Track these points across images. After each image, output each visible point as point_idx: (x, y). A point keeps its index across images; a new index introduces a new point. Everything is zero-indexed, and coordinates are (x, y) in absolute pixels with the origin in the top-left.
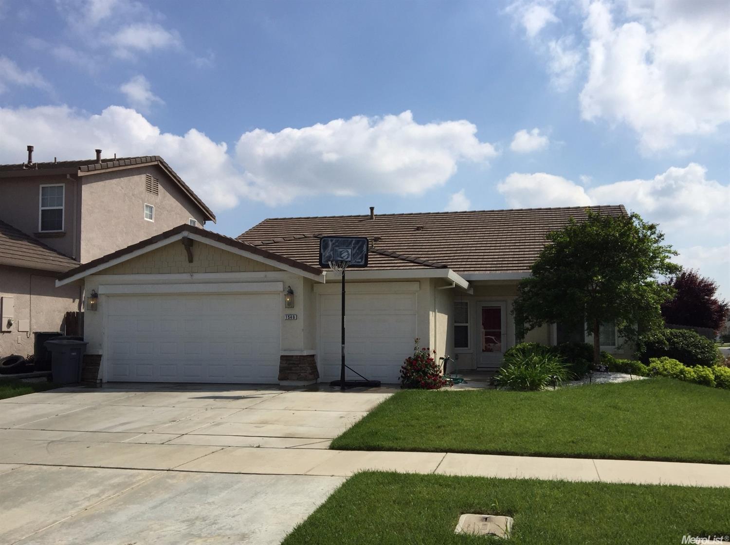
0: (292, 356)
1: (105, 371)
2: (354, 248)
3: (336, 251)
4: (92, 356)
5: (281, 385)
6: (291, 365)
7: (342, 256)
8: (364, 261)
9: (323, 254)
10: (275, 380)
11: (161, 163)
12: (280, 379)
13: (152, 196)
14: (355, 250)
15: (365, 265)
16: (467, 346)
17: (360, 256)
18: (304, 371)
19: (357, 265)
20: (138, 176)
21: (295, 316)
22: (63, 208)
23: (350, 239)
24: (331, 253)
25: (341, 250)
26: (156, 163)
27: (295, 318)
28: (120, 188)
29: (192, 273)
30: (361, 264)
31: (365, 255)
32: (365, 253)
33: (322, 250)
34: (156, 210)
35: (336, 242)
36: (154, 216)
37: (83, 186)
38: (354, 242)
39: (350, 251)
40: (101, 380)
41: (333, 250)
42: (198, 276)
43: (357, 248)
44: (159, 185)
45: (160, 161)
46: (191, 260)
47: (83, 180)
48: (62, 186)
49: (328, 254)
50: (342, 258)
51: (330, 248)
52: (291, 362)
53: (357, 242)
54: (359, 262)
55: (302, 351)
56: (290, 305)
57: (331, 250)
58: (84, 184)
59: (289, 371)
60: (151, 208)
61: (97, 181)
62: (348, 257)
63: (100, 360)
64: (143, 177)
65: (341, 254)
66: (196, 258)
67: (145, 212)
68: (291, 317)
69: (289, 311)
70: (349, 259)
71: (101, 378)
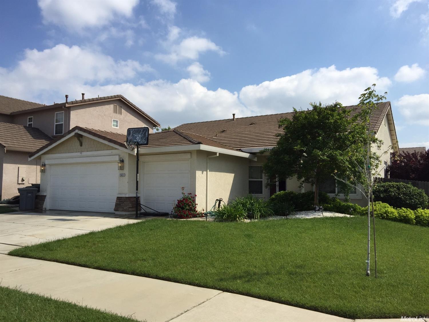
0: (122, 197)
1: (47, 204)
2: (142, 134)
3: (134, 136)
4: (42, 196)
5: (116, 213)
6: (120, 203)
7: (136, 139)
8: (146, 141)
9: (128, 138)
10: (112, 211)
11: (122, 98)
12: (115, 210)
13: (118, 115)
14: (142, 135)
15: (147, 144)
16: (262, 193)
17: (144, 138)
18: (126, 206)
19: (143, 144)
20: (108, 105)
21: (124, 174)
22: (63, 123)
23: (140, 129)
24: (132, 137)
25: (136, 135)
26: (119, 98)
27: (124, 176)
28: (96, 112)
29: (81, 152)
30: (145, 143)
31: (147, 138)
32: (147, 136)
33: (128, 136)
34: (120, 122)
35: (134, 131)
36: (118, 126)
37: (71, 112)
38: (142, 130)
39: (140, 135)
40: (46, 208)
41: (133, 135)
42: (84, 154)
43: (143, 134)
44: (122, 109)
45: (121, 97)
46: (81, 145)
47: (71, 109)
48: (63, 112)
49: (130, 138)
50: (136, 140)
51: (131, 134)
52: (121, 201)
53: (144, 130)
54: (144, 142)
55: (126, 194)
56: (121, 168)
57: (132, 136)
58: (72, 111)
59: (119, 206)
60: (117, 121)
61: (80, 109)
62: (139, 140)
63: (45, 198)
64: (112, 106)
65: (136, 138)
66: (83, 144)
67: (113, 123)
68: (122, 175)
69: (122, 172)
70: (140, 141)
71: (45, 207)
